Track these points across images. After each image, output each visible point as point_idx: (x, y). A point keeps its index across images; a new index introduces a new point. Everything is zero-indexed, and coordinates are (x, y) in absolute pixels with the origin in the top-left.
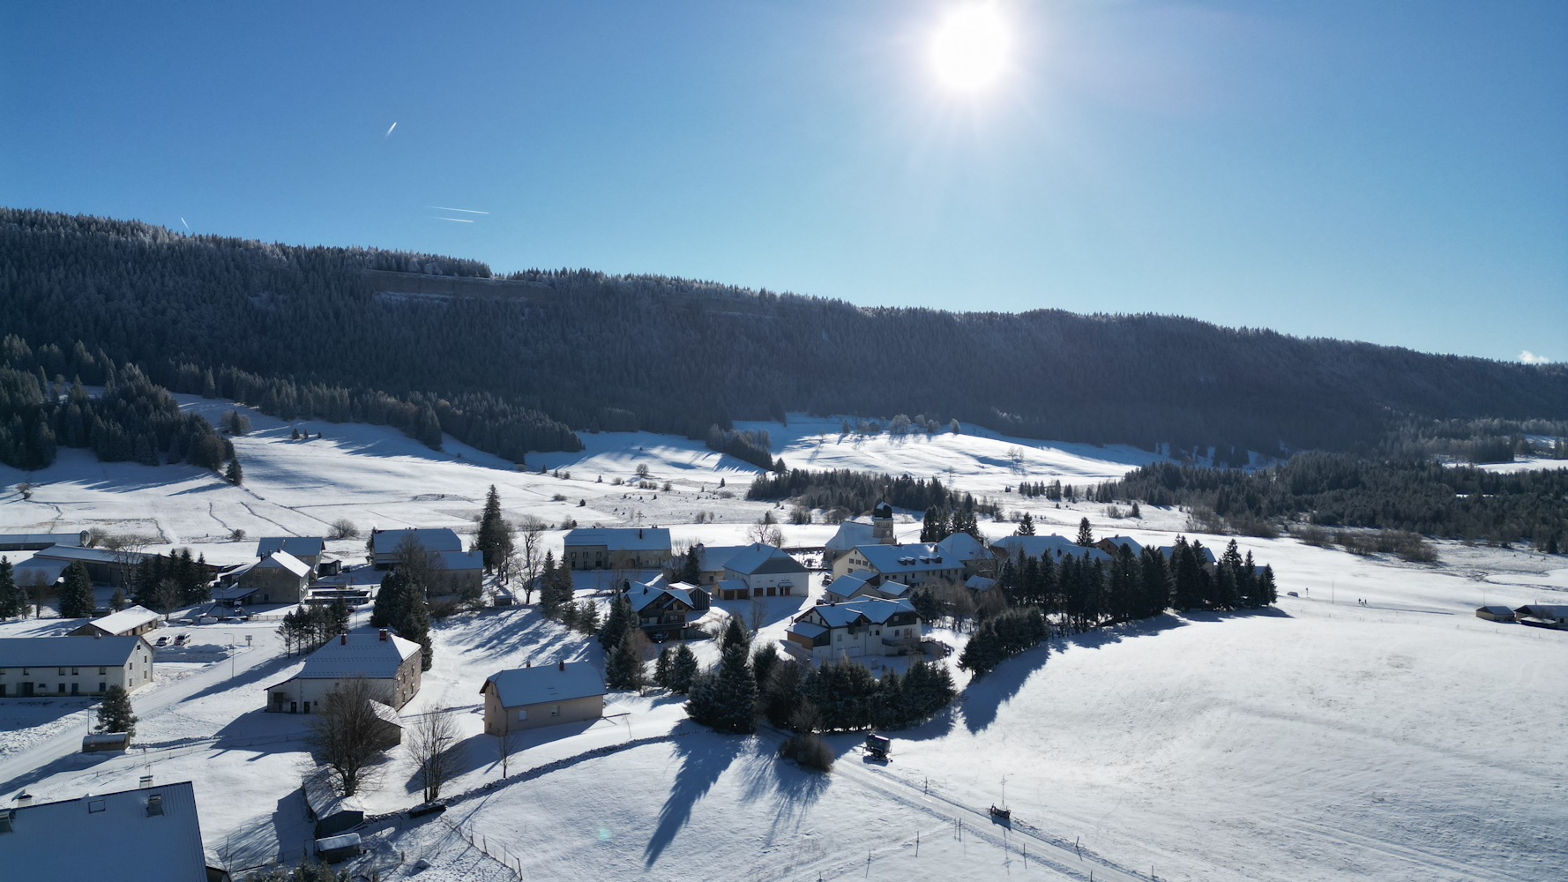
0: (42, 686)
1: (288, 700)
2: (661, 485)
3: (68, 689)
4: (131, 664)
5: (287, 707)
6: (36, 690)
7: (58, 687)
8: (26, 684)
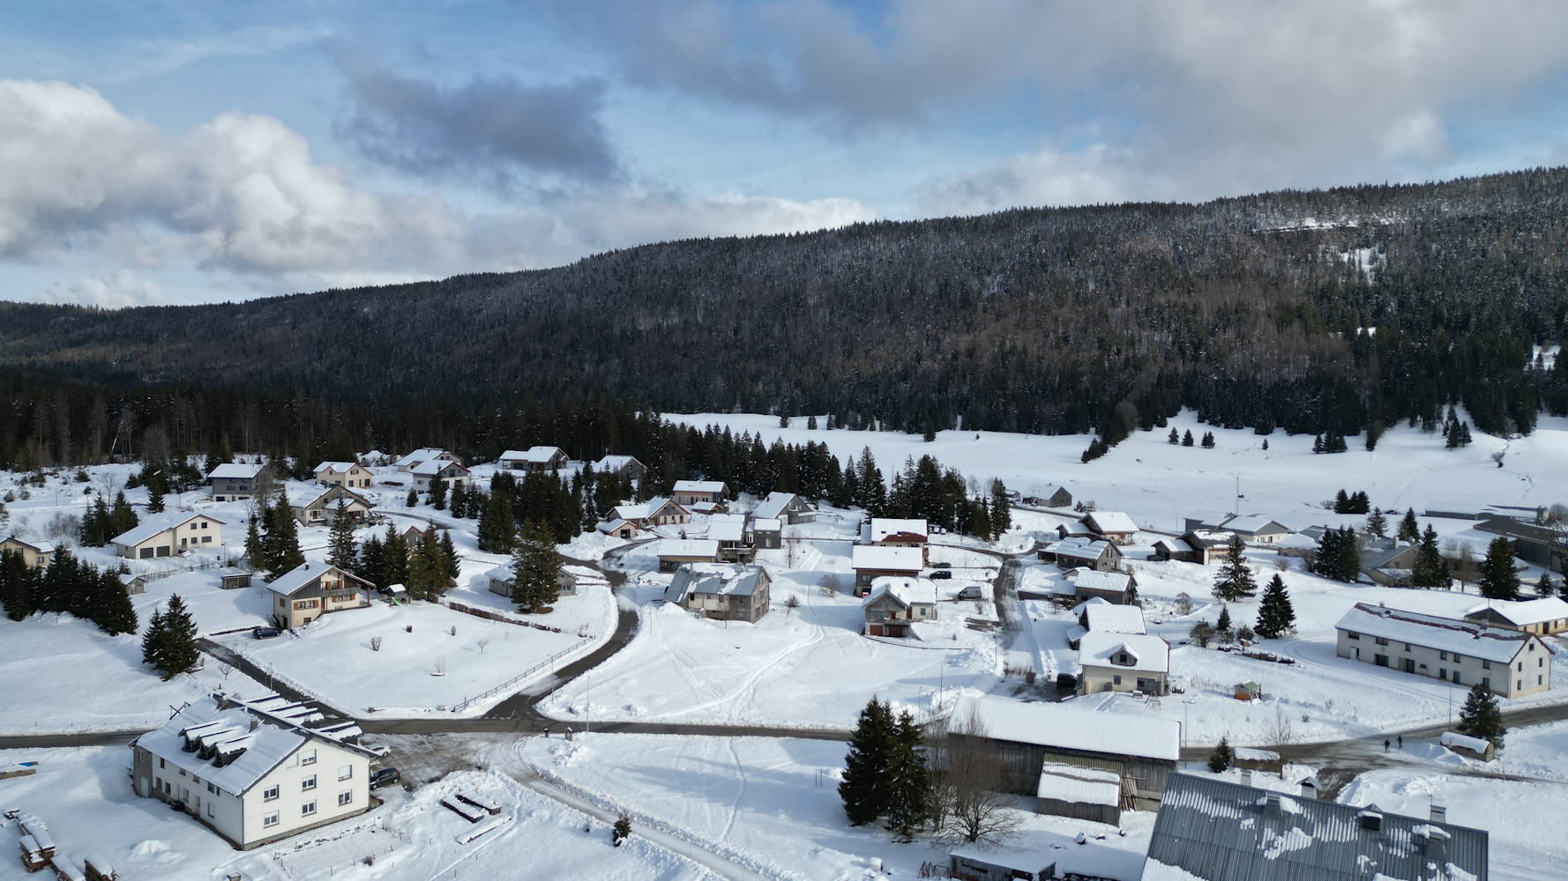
0: (1423, 666)
3: (1450, 675)
4: (1520, 664)
6: (1417, 668)
7: (1439, 671)
8: (1408, 660)
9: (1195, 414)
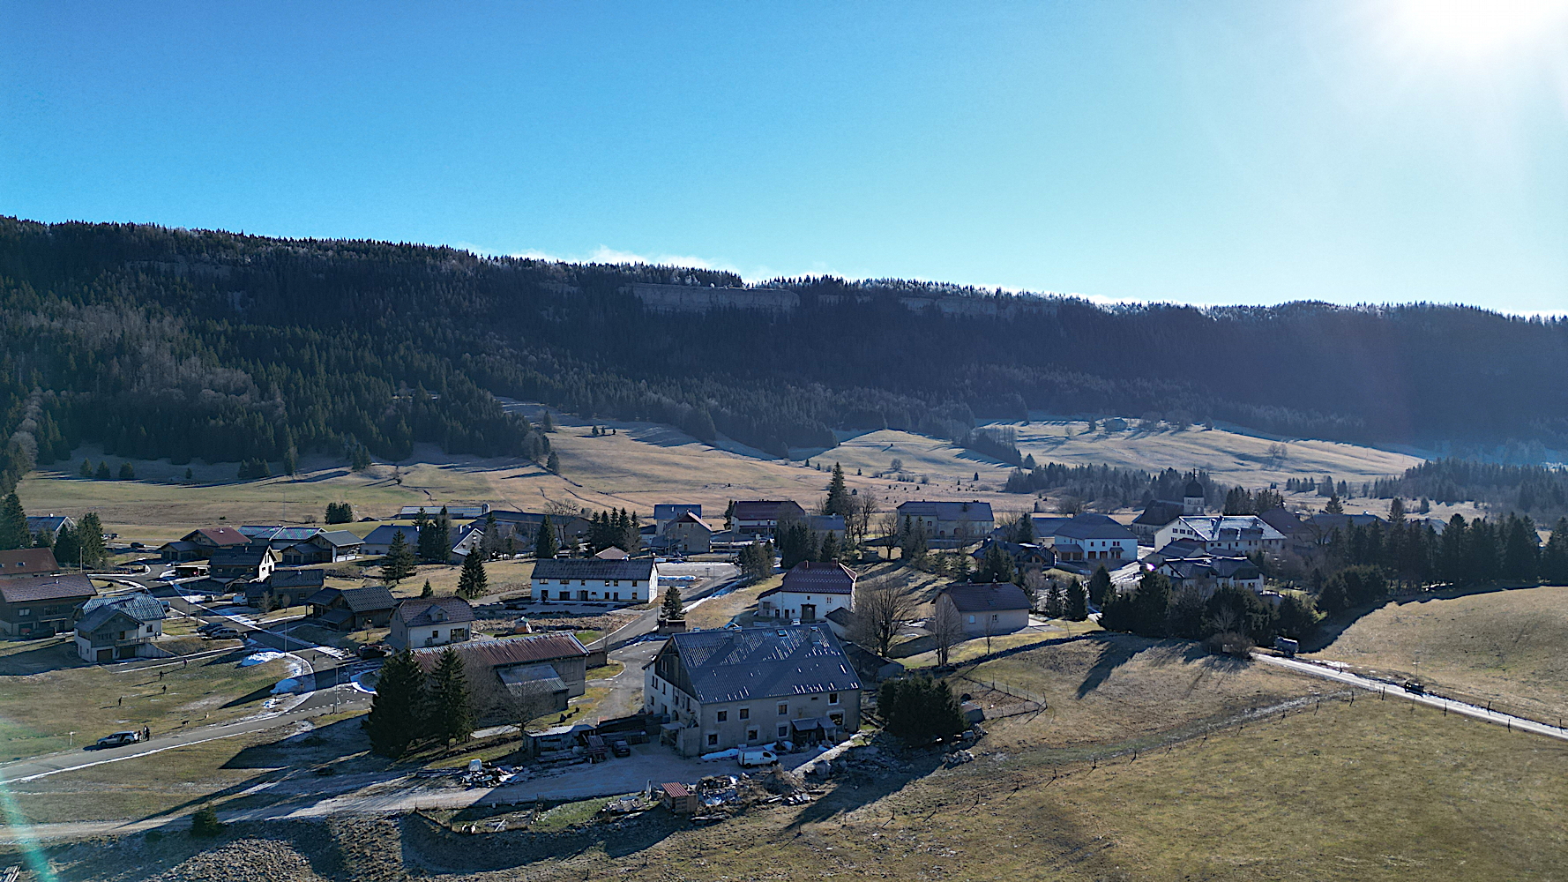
0: (594, 593)
1: (773, 608)
2: (919, 479)
5: (773, 613)
6: (590, 597)
7: (604, 594)
8: (582, 592)
9: (102, 447)
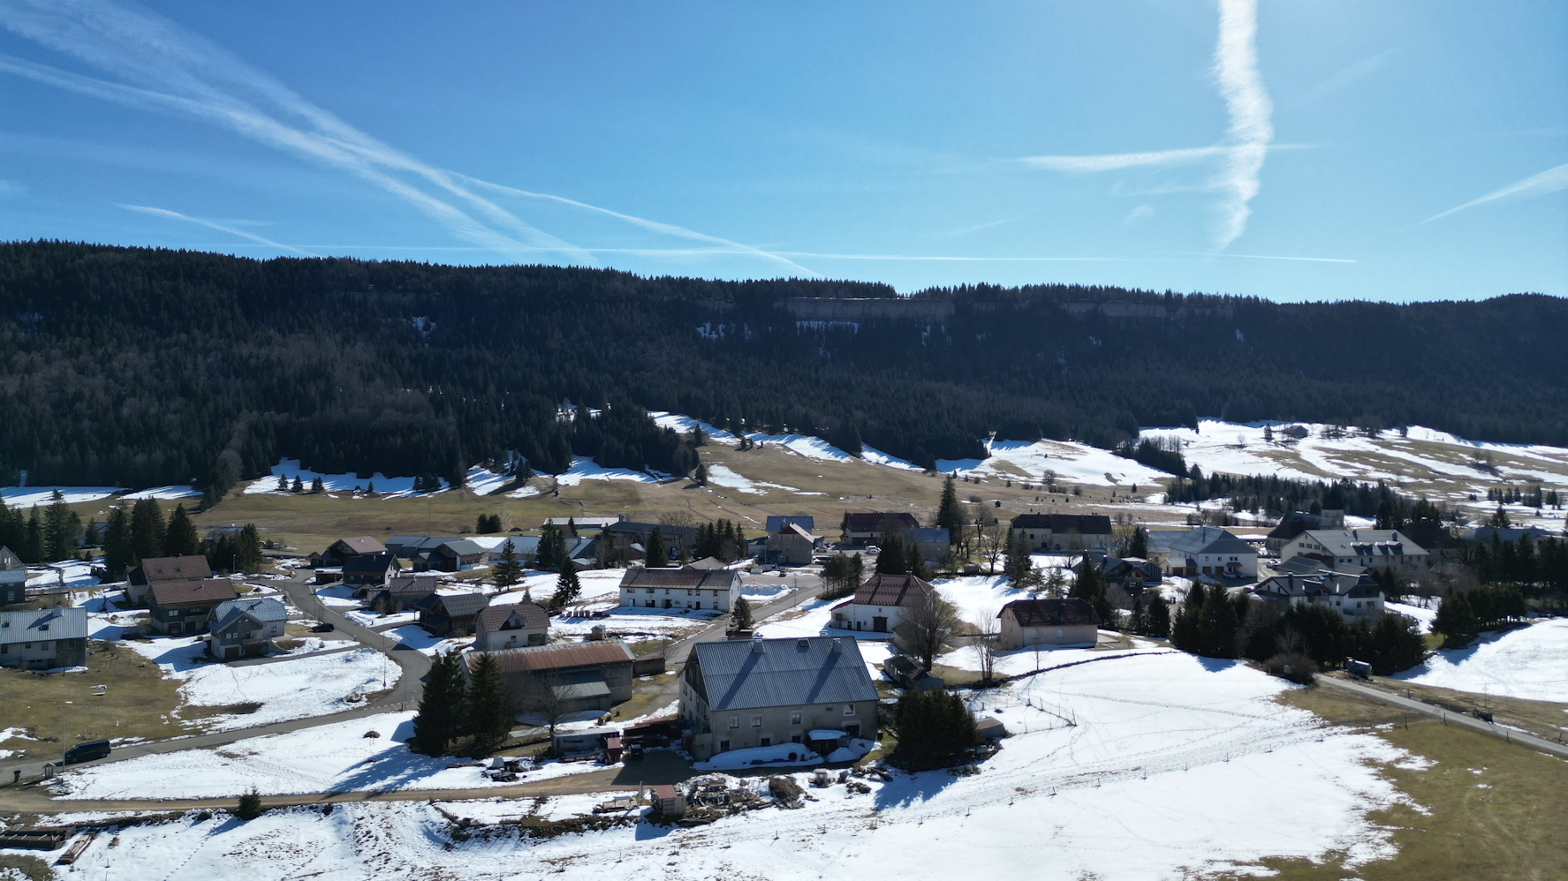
0: (677, 602)
1: (845, 620)
3: (694, 606)
5: (845, 624)
6: (673, 605)
7: (687, 603)
8: (667, 600)
9: (298, 461)
